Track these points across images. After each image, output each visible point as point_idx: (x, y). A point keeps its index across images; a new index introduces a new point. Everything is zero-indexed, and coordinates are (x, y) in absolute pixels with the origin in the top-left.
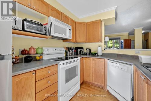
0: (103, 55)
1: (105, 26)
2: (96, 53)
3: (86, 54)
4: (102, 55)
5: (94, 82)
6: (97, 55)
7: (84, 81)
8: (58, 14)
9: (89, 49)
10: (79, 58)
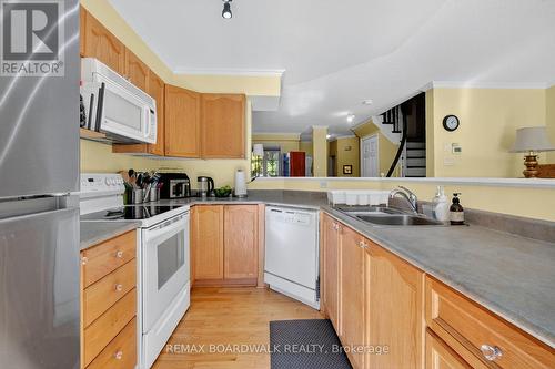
0: (250, 195)
1: (253, 112)
2: (230, 191)
3: (198, 195)
4: (246, 197)
5: (227, 276)
6: (234, 196)
7: (196, 281)
8: (114, 49)
9: (209, 179)
10: (187, 207)
